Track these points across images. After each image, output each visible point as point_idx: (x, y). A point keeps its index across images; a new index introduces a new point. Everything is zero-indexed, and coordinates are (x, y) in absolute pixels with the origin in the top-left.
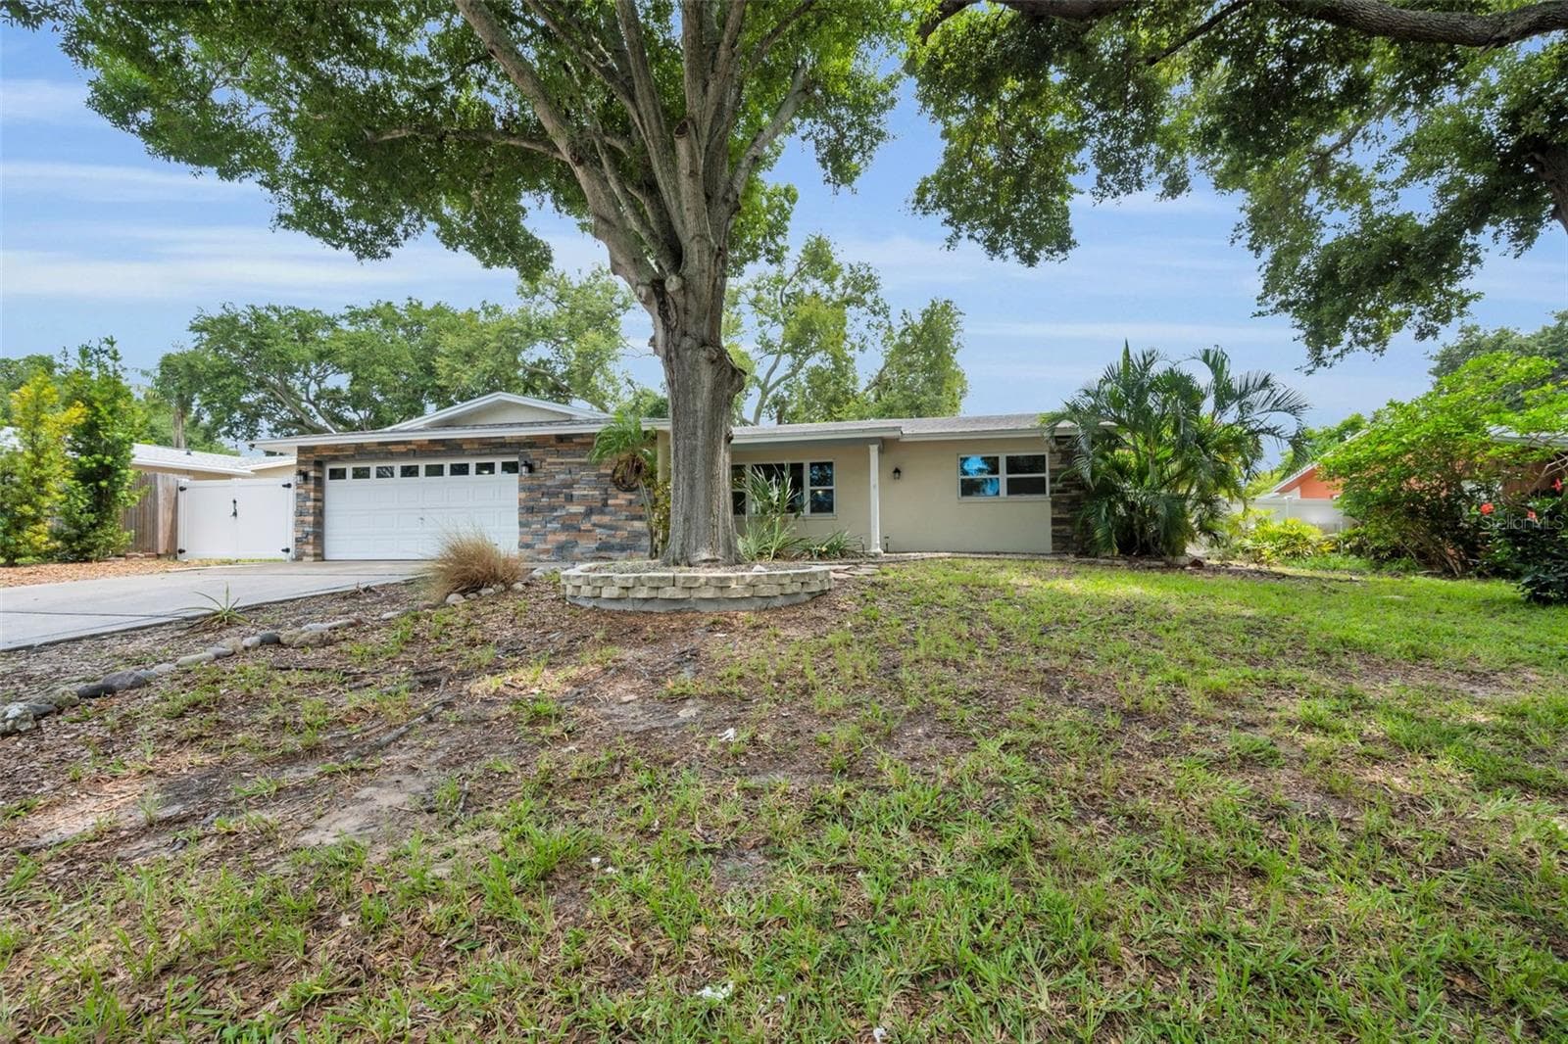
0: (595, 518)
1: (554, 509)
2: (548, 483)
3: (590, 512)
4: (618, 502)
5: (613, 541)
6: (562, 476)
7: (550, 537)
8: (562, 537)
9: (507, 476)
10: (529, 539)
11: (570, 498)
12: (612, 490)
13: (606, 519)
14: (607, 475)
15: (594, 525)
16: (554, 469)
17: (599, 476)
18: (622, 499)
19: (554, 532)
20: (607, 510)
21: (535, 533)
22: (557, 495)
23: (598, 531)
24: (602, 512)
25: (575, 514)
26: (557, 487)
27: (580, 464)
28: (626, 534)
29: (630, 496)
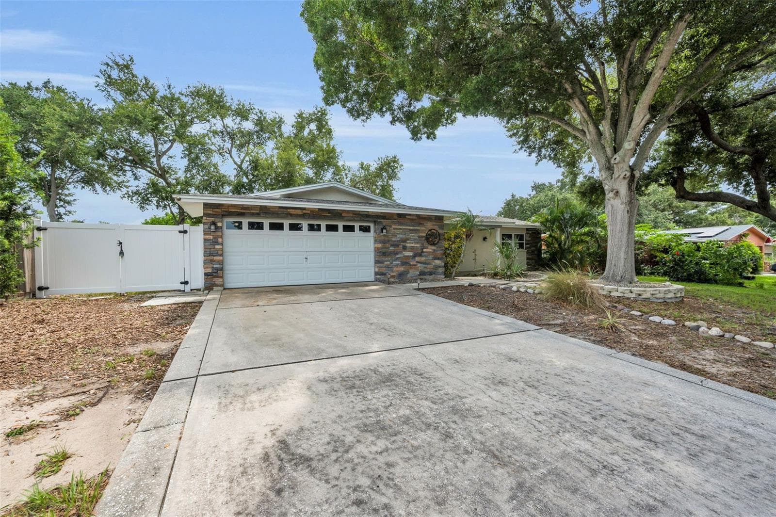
0: (417, 259)
1: (397, 253)
2: (393, 239)
3: (414, 256)
4: (428, 250)
5: (426, 270)
6: (401, 236)
7: (395, 269)
8: (402, 269)
9: (362, 233)
10: (384, 270)
11: (405, 248)
12: (426, 244)
13: (423, 259)
14: (423, 237)
15: (417, 262)
16: (397, 231)
17: (419, 237)
18: (430, 249)
19: (397, 265)
20: (423, 254)
21: (387, 267)
22: (397, 246)
23: (419, 265)
24: (420, 255)
25: (408, 256)
26: (398, 241)
27: (410, 230)
28: (432, 266)
29: (433, 247)
